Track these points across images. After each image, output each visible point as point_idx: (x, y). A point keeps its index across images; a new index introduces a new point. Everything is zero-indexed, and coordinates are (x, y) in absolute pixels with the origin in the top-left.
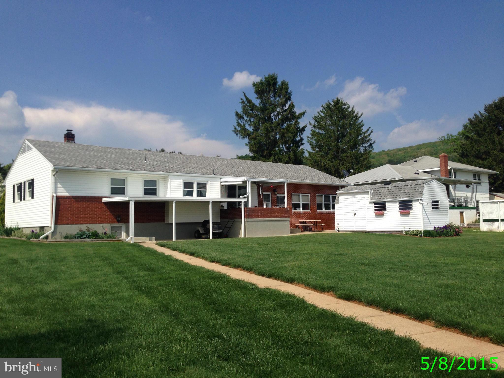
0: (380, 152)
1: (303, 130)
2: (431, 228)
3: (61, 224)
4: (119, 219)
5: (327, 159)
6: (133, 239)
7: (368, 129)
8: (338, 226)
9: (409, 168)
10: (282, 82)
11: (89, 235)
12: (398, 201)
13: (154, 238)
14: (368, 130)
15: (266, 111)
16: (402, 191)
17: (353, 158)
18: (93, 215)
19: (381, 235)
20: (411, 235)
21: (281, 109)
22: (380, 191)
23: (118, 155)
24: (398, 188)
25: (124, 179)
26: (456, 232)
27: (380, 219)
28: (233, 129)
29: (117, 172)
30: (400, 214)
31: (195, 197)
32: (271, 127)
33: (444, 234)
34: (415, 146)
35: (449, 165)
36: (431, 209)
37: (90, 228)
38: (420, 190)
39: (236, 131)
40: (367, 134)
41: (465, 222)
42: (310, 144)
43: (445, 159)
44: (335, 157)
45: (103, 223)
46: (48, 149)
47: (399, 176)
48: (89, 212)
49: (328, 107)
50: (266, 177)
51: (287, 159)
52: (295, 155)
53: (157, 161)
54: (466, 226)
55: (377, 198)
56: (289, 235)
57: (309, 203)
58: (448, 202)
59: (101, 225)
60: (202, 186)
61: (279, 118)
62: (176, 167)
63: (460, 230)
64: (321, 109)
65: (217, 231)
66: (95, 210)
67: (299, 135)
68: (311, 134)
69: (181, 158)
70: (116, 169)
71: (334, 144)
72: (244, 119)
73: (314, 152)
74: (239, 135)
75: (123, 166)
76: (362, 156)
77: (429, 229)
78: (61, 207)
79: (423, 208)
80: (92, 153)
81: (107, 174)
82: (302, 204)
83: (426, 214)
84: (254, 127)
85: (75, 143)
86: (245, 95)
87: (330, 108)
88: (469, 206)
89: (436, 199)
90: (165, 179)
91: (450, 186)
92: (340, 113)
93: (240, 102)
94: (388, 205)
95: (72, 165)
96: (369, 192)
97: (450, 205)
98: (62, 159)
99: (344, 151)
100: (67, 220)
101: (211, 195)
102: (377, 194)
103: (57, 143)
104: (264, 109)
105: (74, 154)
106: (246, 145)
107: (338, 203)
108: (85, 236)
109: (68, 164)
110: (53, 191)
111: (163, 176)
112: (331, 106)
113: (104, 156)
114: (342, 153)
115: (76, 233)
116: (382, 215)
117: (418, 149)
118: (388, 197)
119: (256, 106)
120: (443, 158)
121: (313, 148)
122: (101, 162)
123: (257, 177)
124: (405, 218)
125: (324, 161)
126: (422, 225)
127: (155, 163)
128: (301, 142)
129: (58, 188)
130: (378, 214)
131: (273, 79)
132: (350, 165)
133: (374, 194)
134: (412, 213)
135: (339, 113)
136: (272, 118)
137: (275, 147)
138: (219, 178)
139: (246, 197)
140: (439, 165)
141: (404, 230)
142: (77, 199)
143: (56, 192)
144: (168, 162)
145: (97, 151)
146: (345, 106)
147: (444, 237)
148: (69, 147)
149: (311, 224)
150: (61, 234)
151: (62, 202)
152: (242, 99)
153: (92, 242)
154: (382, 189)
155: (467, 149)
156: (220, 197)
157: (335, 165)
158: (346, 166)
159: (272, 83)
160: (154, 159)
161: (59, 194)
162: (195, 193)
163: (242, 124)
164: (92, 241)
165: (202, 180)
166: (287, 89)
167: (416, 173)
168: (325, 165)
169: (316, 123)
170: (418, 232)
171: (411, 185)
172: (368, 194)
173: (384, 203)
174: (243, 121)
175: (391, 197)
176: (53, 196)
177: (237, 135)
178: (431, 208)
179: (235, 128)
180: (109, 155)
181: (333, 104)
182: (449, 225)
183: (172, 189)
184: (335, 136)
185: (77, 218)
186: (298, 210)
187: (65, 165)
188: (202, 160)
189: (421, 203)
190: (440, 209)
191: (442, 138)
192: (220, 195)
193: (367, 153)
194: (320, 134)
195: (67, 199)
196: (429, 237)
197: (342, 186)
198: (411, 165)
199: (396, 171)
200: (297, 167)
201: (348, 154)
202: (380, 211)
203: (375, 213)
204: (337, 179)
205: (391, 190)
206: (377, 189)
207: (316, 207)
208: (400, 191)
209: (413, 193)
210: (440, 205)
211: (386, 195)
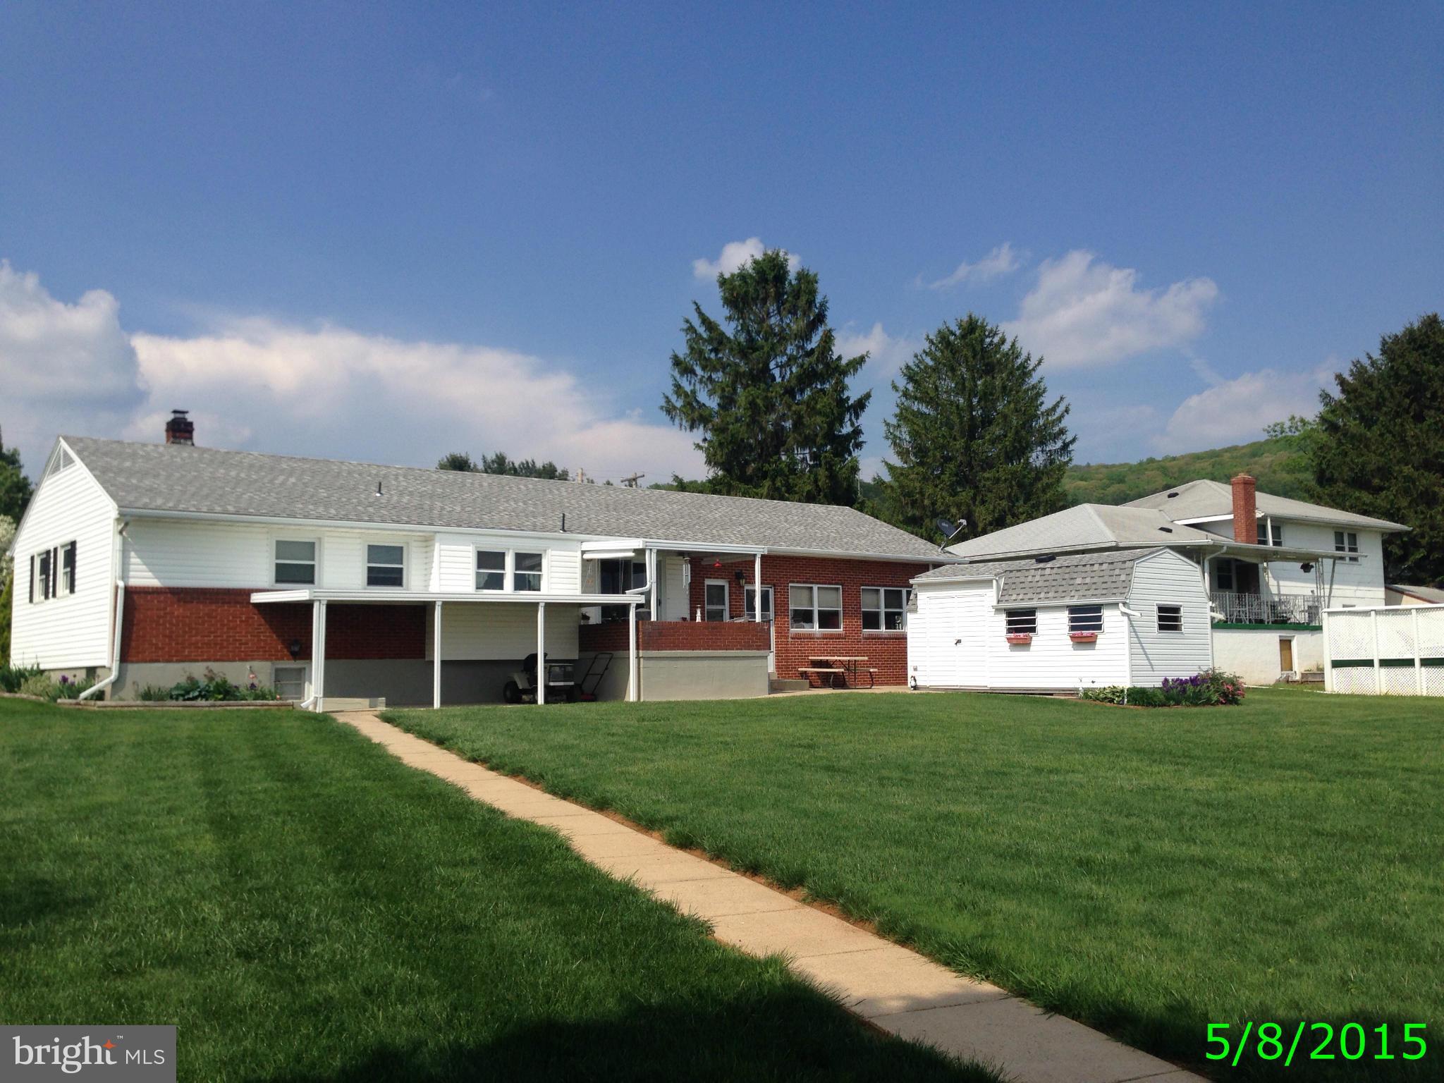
0: (1141, 464)
1: (861, 405)
2: (1152, 682)
3: (138, 662)
4: (296, 649)
5: (939, 487)
6: (320, 702)
7: (1059, 402)
8: (914, 674)
9: (1153, 513)
10: (798, 274)
11: (207, 691)
12: (1068, 607)
13: (383, 699)
14: (1057, 405)
15: (752, 353)
16: (1079, 581)
17: (1011, 482)
18: (225, 637)
19: (1016, 700)
20: (1096, 699)
21: (798, 347)
22: (1022, 579)
23: (307, 478)
24: (1067, 571)
25: (314, 543)
26: (1225, 695)
27: (1021, 655)
28: (663, 402)
29: (290, 524)
30: (1071, 642)
31: (508, 592)
32: (766, 397)
33: (1187, 699)
34: (1243, 447)
35: (1258, 504)
36: (1156, 629)
37: (215, 672)
38: (1123, 577)
39: (670, 410)
40: (1054, 417)
41: (1296, 667)
42: (895, 444)
43: (1245, 490)
44: (963, 479)
45: (253, 659)
46: (115, 463)
47: (1109, 538)
48: (212, 629)
49: (944, 339)
50: (713, 539)
51: (808, 488)
52: (832, 476)
53: (411, 494)
54: (1298, 678)
55: (1014, 597)
56: (767, 696)
57: (841, 609)
58: (1208, 610)
59: (247, 665)
60: (529, 563)
61: (791, 372)
62: (463, 509)
63: (1238, 689)
64: (926, 345)
65: (562, 684)
66: (231, 624)
67: (850, 420)
68: (896, 416)
69: (485, 484)
70: (289, 516)
71: (960, 444)
72: (696, 375)
73: (905, 466)
74: (677, 421)
75: (311, 507)
76: (1038, 479)
77: (1149, 685)
78: (139, 616)
79: (1131, 625)
80: (233, 473)
81: (266, 530)
82: (820, 612)
83: (1141, 643)
84: (722, 397)
85: (193, 444)
86: (698, 309)
87: (948, 344)
89: (1169, 601)
90: (428, 542)
92: (979, 357)
93: (683, 330)
94: (1041, 618)
95: (171, 504)
96: (994, 582)
98: (147, 490)
99: (988, 464)
100: (154, 649)
101: (553, 586)
102: (1014, 586)
103: (144, 445)
104: (748, 348)
105: (183, 476)
106: (698, 446)
107: (915, 611)
108: (196, 693)
109: (160, 504)
110: (118, 572)
111: (419, 534)
112: (952, 338)
113: (266, 480)
114: (983, 470)
115: (173, 685)
116: (1024, 645)
117: (1254, 455)
118: (1042, 595)
119: (728, 339)
120: (1242, 486)
121: (902, 454)
122: (251, 498)
123: (688, 540)
124: (1085, 654)
125: (931, 491)
126: (1128, 674)
127: (406, 499)
128: (856, 439)
129: (132, 567)
130: (1015, 642)
131: (774, 266)
132: (1004, 503)
133: (1006, 587)
134: (1102, 639)
135: (974, 357)
136: (774, 371)
137: (778, 453)
138: (578, 541)
139: (642, 594)
140: (1231, 507)
141: (1080, 686)
142: (182, 595)
143: (124, 576)
144: (443, 497)
145: (251, 466)
146: (993, 337)
147: (1187, 706)
148: (176, 457)
149: (839, 668)
150: (138, 685)
151: (142, 602)
152: (687, 321)
153: (212, 709)
154: (1027, 574)
156: (578, 592)
157: (961, 503)
158: (991, 507)
159: (771, 277)
160: (406, 488)
161: (135, 582)
162: (509, 582)
163: (688, 388)
164: (214, 706)
165: (528, 547)
166: (813, 292)
167: (1162, 529)
168: (934, 504)
169: (910, 387)
170: (1114, 691)
171: (1101, 564)
172: (992, 587)
173: (1032, 612)
174: (693, 381)
175: (1050, 595)
176: (117, 588)
177: (673, 419)
178: (1156, 625)
179: (668, 400)
180: (281, 478)
181: (958, 333)
182: (1208, 674)
183: (443, 571)
184: (961, 423)
185: (180, 646)
186: (806, 630)
187: (150, 507)
188: (543, 491)
189: (1124, 614)
190: (1184, 630)
191: (1276, 428)
192: (579, 586)
193: (1055, 469)
194: (923, 414)
195: (155, 595)
196: (1143, 705)
197: (937, 565)
198: (1159, 505)
199: (1106, 523)
200: (819, 511)
201: (998, 472)
202: (1022, 635)
203: (1009, 639)
204: (925, 545)
205: (1051, 578)
206: (1014, 574)
207: (860, 622)
208: (1072, 579)
209: (1104, 586)
210: (1182, 619)
211: (1039, 590)
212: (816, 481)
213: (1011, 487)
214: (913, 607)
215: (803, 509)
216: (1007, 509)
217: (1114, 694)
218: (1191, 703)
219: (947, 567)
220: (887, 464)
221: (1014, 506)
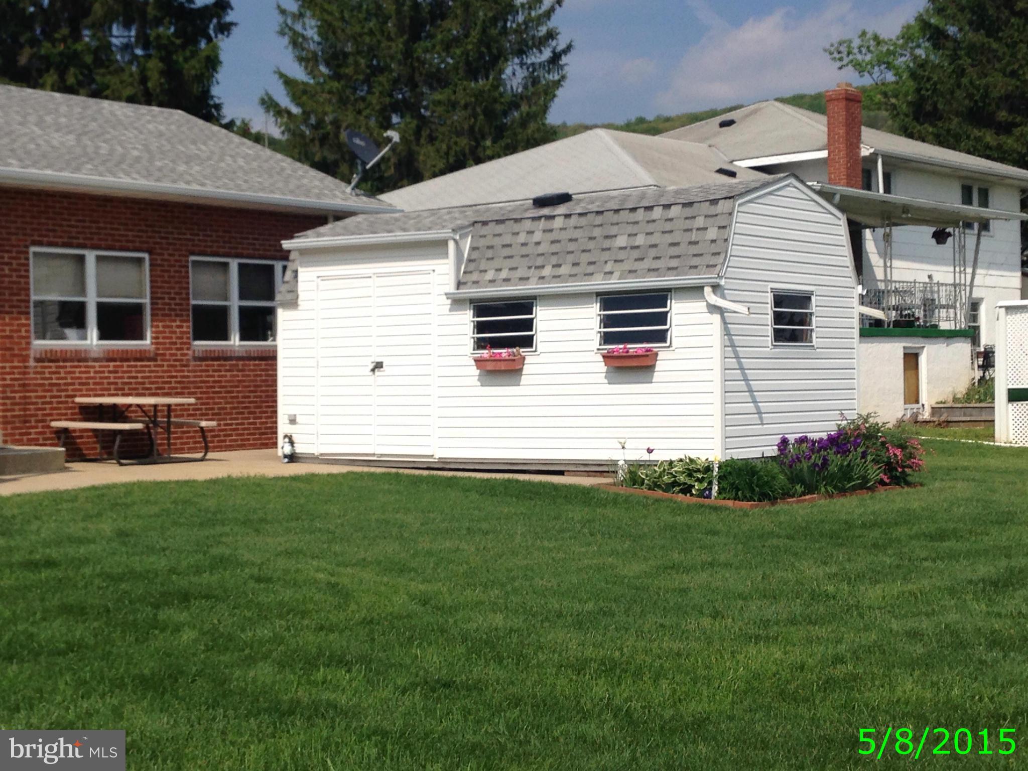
2: (761, 447)
5: (364, 114)
8: (290, 429)
9: (698, 149)
12: (598, 294)
16: (622, 241)
17: (474, 109)
20: (655, 486)
22: (507, 239)
24: (599, 220)
26: (890, 467)
27: (501, 392)
30: (602, 367)
33: (830, 480)
35: (863, 138)
36: (769, 340)
38: (712, 233)
41: (924, 397)
42: (295, 44)
43: (848, 109)
47: (642, 181)
54: (926, 415)
55: (490, 275)
57: (147, 301)
58: (856, 301)
63: (909, 455)
71: (397, 46)
73: (312, 81)
76: (514, 105)
77: (755, 453)
79: (727, 332)
82: (101, 307)
83: (742, 369)
88: (944, 326)
89: (793, 283)
91: (868, 233)
94: (544, 319)
96: (451, 245)
97: (863, 318)
99: (440, 81)
102: (489, 254)
107: (293, 304)
116: (509, 372)
118: (547, 271)
120: (842, 104)
124: (631, 392)
126: (717, 433)
128: (220, 17)
130: (490, 366)
133: (475, 255)
134: (666, 360)
140: (824, 139)
141: (621, 456)
147: (831, 496)
154: (516, 227)
155: (935, 84)
167: (720, 171)
170: (691, 468)
172: (446, 255)
173: (525, 305)
175: (564, 270)
178: (769, 331)
182: (858, 428)
184: (399, 12)
186: (71, 341)
189: (713, 309)
190: (815, 341)
191: (840, 48)
196: (751, 499)
197: (340, 216)
198: (707, 138)
199: (635, 158)
200: (119, 113)
201: (455, 92)
202: (504, 352)
203: (478, 362)
204: (321, 180)
205: (564, 236)
206: (492, 228)
207: (188, 327)
208: (607, 237)
209: (674, 251)
210: (814, 319)
211: (539, 261)
212: (144, 80)
213: (475, 115)
214: (289, 296)
215: (85, 108)
216: (467, 151)
217: (690, 475)
218: (835, 487)
219: (359, 218)
220: (282, 75)
221: (478, 144)
